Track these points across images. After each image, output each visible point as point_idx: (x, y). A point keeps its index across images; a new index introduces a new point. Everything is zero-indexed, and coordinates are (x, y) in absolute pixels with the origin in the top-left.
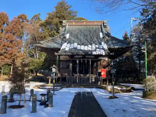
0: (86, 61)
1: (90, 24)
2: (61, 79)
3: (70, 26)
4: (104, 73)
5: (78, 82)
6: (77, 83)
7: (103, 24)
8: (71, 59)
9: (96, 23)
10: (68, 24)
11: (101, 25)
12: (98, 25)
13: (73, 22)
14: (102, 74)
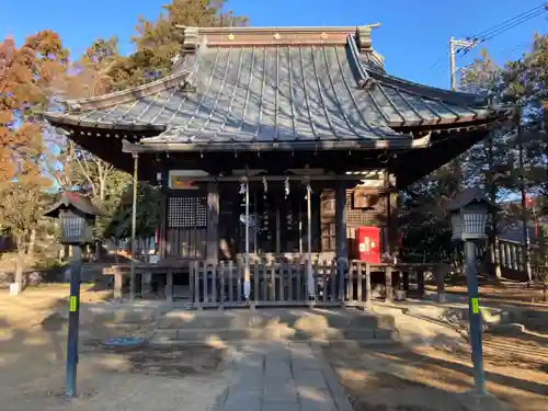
1: (299, 42)
2: (170, 279)
3: (215, 50)
4: (373, 245)
5: (247, 294)
6: (244, 299)
7: (357, 38)
8: (213, 179)
9: (324, 35)
10: (205, 42)
11: (347, 46)
12: (334, 45)
13: (229, 33)
14: (363, 247)
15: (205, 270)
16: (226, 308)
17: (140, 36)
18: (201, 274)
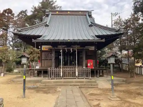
0: (71, 50)
2: (42, 72)
3: (53, 15)
4: (91, 64)
6: (61, 77)
7: (88, 13)
8: (54, 48)
10: (51, 13)
11: (86, 15)
13: (57, 11)
14: (89, 65)
15: (52, 70)
16: (56, 79)
17: (33, 10)
18: (51, 71)
